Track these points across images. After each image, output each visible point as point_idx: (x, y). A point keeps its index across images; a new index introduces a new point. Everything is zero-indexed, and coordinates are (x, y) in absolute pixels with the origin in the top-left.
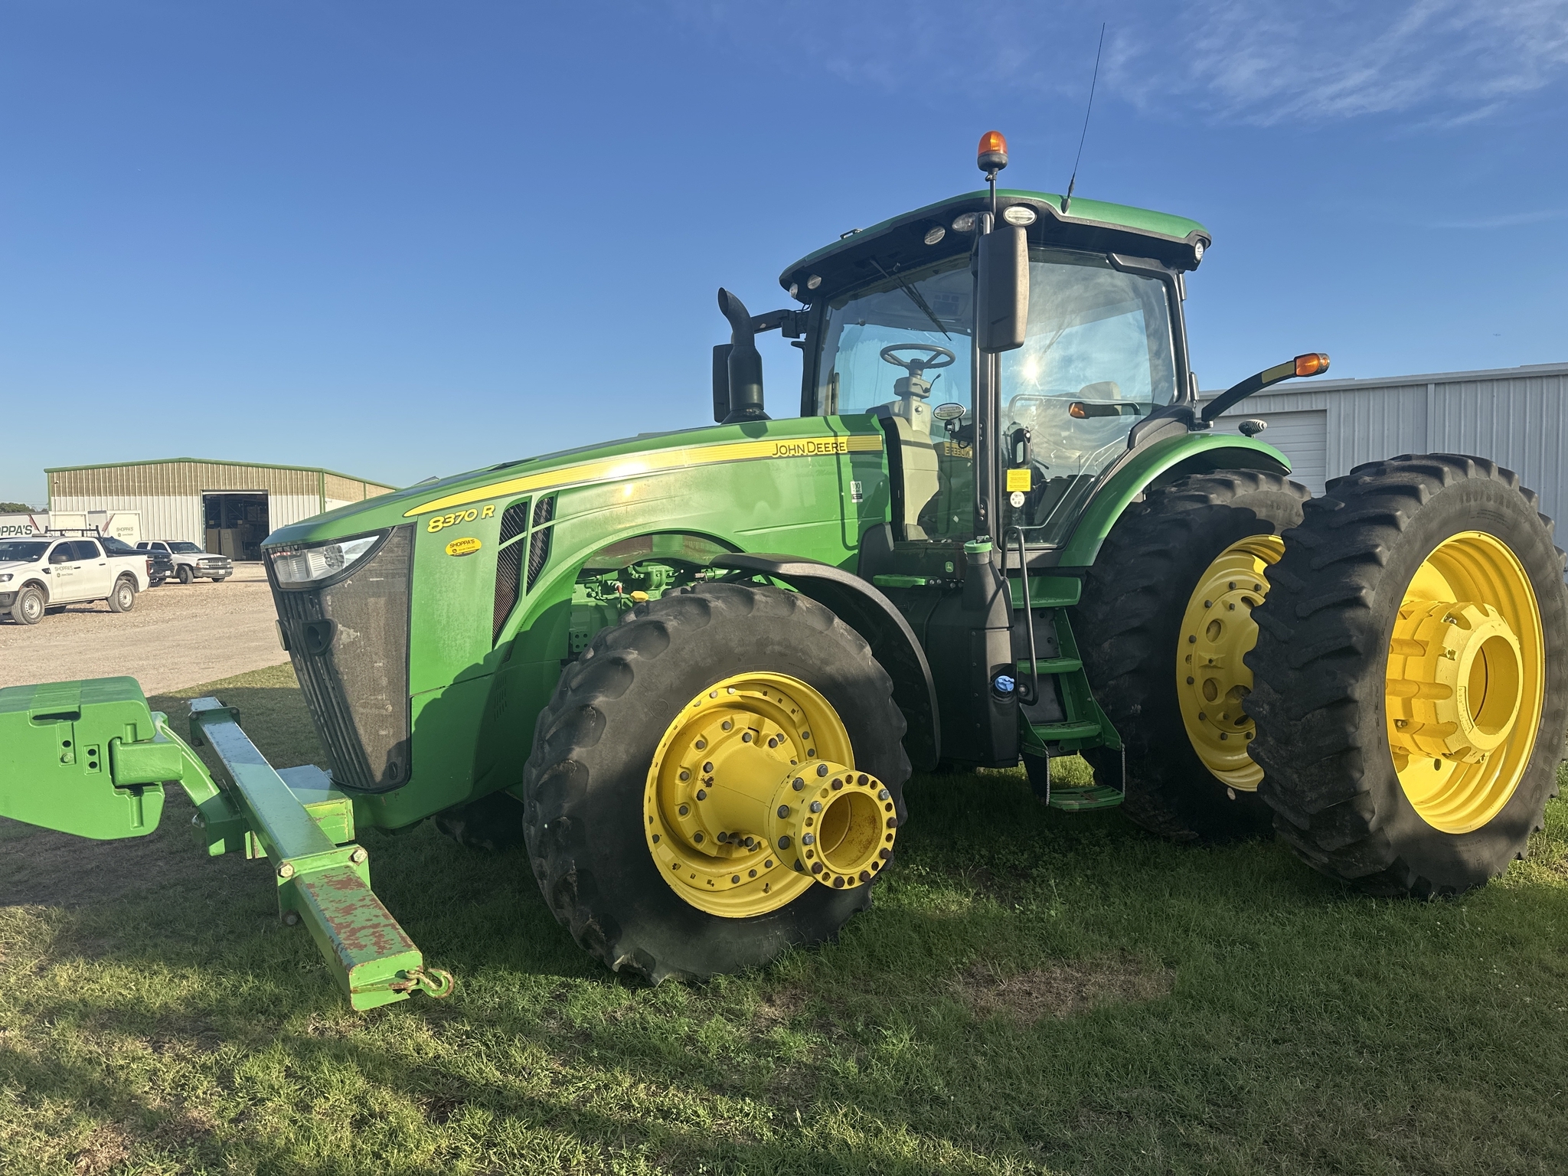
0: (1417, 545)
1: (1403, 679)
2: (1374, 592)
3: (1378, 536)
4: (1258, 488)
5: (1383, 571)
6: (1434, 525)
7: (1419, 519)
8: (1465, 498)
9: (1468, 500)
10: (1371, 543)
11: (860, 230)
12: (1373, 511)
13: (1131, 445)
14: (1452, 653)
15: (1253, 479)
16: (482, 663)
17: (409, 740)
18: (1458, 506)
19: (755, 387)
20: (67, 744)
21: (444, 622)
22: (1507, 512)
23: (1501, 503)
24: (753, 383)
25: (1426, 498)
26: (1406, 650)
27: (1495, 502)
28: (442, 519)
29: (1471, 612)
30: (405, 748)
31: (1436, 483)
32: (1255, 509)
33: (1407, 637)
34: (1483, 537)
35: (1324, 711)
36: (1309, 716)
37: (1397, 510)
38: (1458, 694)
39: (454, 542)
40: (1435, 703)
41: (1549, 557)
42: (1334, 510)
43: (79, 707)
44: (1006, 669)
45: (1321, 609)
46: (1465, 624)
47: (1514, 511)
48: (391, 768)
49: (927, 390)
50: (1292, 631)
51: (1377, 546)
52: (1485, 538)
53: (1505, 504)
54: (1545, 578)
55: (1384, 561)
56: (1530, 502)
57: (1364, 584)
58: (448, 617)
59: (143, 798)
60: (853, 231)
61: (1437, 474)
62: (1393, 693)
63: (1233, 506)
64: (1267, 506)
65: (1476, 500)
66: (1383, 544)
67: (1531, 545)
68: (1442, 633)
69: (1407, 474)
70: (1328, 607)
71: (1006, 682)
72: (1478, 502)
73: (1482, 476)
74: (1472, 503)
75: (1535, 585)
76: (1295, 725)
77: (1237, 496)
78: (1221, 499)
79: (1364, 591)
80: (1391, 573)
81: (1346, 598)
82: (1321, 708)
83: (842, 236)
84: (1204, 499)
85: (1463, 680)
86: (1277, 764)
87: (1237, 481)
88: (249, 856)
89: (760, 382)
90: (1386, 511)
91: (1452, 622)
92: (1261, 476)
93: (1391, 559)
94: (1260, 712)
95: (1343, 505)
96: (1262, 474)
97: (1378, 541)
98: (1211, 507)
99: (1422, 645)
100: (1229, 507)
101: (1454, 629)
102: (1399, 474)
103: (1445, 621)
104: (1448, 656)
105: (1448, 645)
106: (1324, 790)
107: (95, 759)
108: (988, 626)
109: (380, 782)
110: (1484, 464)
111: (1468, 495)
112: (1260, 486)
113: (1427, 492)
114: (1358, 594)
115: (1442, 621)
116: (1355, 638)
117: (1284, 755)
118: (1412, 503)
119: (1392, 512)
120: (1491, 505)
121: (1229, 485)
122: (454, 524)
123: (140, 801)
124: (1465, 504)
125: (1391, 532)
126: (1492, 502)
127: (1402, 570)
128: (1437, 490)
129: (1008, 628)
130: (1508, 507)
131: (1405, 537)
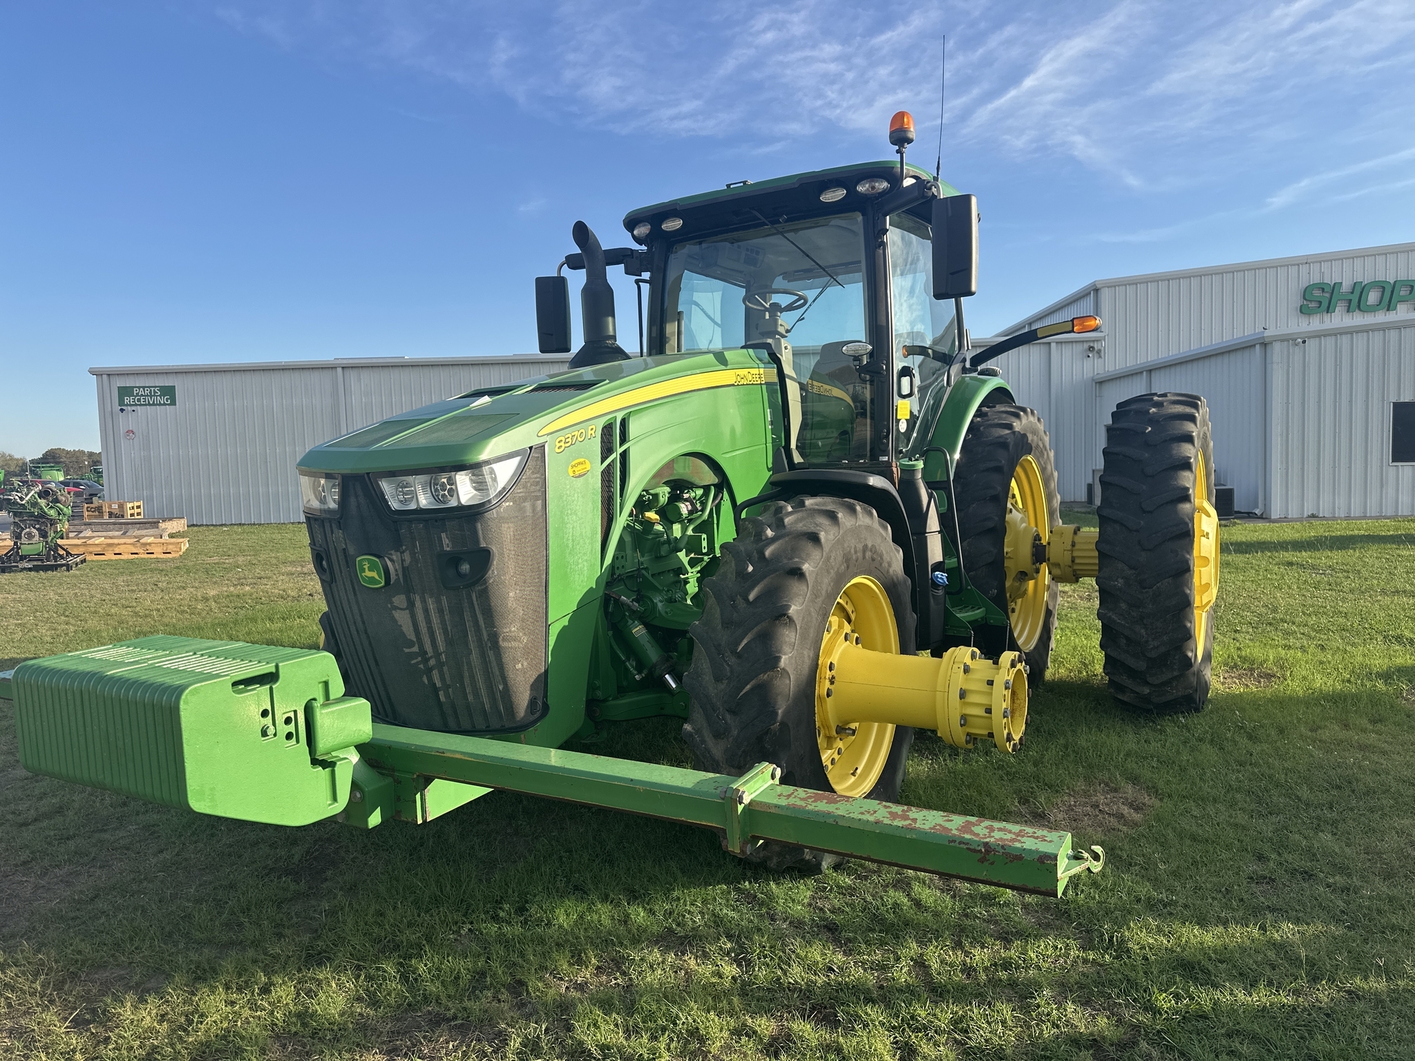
10: (1184, 455)
11: (750, 182)
12: (1177, 433)
13: (949, 383)
16: (594, 587)
17: (546, 672)
19: (610, 319)
20: (265, 714)
21: (570, 546)
24: (608, 316)
25: (1198, 423)
28: (563, 439)
29: (1206, 505)
30: (542, 683)
35: (1170, 580)
37: (1193, 432)
38: (1212, 563)
39: (573, 463)
42: (1145, 433)
43: (277, 667)
44: (939, 566)
45: (1162, 505)
46: (1207, 514)
48: (533, 702)
49: (788, 331)
50: (1142, 522)
51: (1190, 458)
57: (1187, 485)
58: (573, 541)
59: (336, 769)
60: (744, 183)
63: (1022, 432)
66: (1192, 456)
69: (1179, 406)
70: (1167, 503)
71: (941, 576)
76: (1147, 592)
78: (1018, 426)
81: (1180, 496)
83: (728, 186)
86: (1128, 623)
88: (420, 821)
89: (613, 316)
94: (1115, 586)
95: (1150, 429)
97: (1187, 454)
100: (1020, 433)
102: (1173, 407)
105: (1205, 528)
106: (1165, 638)
107: (291, 728)
108: (927, 531)
109: (522, 719)
113: (1198, 418)
114: (1188, 493)
116: (1190, 525)
117: (1135, 615)
118: (1194, 427)
119: (1190, 433)
122: (572, 444)
123: (333, 774)
125: (1191, 448)
129: (939, 532)
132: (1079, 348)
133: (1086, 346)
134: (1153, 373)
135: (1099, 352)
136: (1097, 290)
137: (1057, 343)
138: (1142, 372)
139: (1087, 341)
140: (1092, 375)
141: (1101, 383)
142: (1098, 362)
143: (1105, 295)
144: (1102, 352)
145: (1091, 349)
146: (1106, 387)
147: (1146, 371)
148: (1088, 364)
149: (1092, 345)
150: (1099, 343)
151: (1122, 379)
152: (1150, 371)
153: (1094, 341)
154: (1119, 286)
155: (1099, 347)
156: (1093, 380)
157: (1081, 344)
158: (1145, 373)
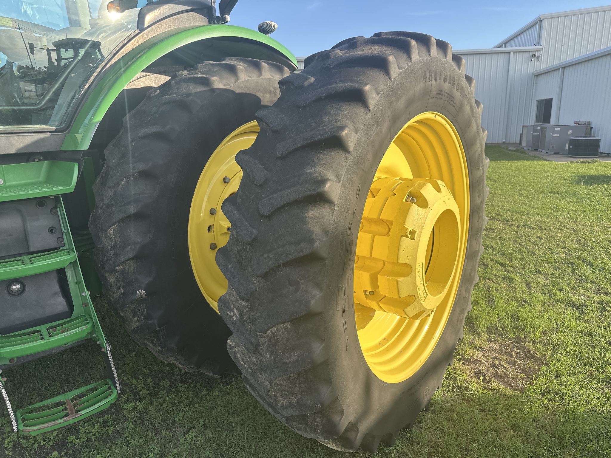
0: (385, 126)
1: (371, 256)
2: (340, 184)
3: (345, 116)
4: (261, 74)
5: (350, 158)
6: (401, 104)
7: (387, 96)
8: (428, 77)
9: (430, 80)
10: (338, 124)
12: (340, 86)
13: (141, 27)
14: (413, 233)
15: (257, 66)
18: (422, 85)
22: (457, 94)
23: (453, 85)
25: (395, 71)
26: (374, 228)
27: (450, 83)
29: (428, 191)
31: (404, 57)
32: (260, 95)
33: (374, 216)
34: (438, 118)
36: (274, 329)
37: (366, 84)
38: (417, 271)
40: (397, 281)
41: (478, 134)
42: (302, 87)
45: (283, 207)
46: (424, 203)
47: (461, 94)
50: (255, 232)
51: (342, 128)
52: (440, 119)
53: (456, 86)
54: (475, 152)
55: (351, 145)
56: (470, 87)
57: (330, 175)
61: (405, 48)
62: (361, 268)
63: (237, 91)
64: (270, 92)
65: (436, 80)
66: (351, 126)
67: (468, 124)
68: (404, 213)
69: (377, 47)
70: (290, 204)
72: (438, 82)
73: (441, 57)
74: (433, 82)
75: (468, 158)
77: (240, 80)
78: (224, 82)
79: (328, 185)
80: (358, 161)
81: (308, 193)
82: (284, 323)
84: (206, 82)
85: (421, 258)
87: (241, 66)
90: (354, 85)
91: (412, 201)
92: (264, 64)
93: (358, 143)
95: (312, 79)
96: (265, 62)
97: (346, 122)
98: (213, 90)
99: (388, 224)
100: (233, 92)
101: (415, 209)
102: (369, 47)
103: (406, 200)
104: (409, 236)
105: (409, 226)
110: (442, 46)
111: (430, 73)
112: (263, 73)
113: (396, 65)
114: (320, 190)
115: (404, 200)
116: (317, 243)
118: (381, 76)
119: (361, 86)
120: (446, 86)
121: (232, 70)
124: (428, 83)
125: (358, 110)
126: (447, 84)
127: (370, 156)
128: (405, 66)
130: (457, 90)
131: (373, 117)
132: (526, 55)
133: (531, 54)
134: (566, 69)
135: (538, 58)
136: (541, 21)
137: (514, 52)
138: (559, 69)
139: (532, 51)
140: (533, 71)
141: (537, 75)
142: (537, 64)
143: (546, 23)
144: (540, 57)
145: (534, 56)
146: (540, 78)
147: (562, 68)
148: (531, 64)
149: (534, 53)
150: (539, 52)
151: (549, 73)
152: (564, 68)
153: (536, 51)
154: (554, 18)
155: (539, 55)
156: (533, 74)
157: (528, 53)
158: (561, 69)
